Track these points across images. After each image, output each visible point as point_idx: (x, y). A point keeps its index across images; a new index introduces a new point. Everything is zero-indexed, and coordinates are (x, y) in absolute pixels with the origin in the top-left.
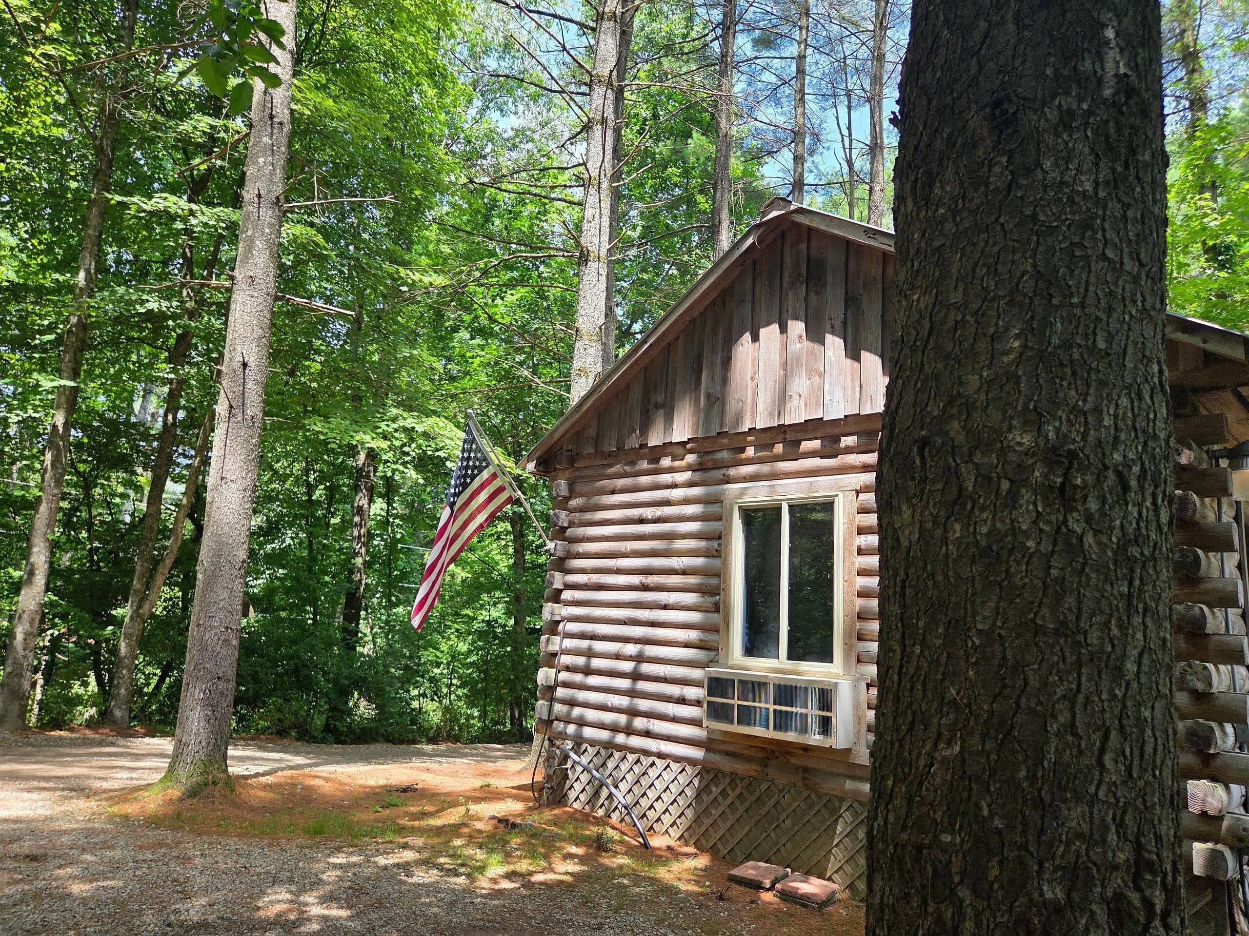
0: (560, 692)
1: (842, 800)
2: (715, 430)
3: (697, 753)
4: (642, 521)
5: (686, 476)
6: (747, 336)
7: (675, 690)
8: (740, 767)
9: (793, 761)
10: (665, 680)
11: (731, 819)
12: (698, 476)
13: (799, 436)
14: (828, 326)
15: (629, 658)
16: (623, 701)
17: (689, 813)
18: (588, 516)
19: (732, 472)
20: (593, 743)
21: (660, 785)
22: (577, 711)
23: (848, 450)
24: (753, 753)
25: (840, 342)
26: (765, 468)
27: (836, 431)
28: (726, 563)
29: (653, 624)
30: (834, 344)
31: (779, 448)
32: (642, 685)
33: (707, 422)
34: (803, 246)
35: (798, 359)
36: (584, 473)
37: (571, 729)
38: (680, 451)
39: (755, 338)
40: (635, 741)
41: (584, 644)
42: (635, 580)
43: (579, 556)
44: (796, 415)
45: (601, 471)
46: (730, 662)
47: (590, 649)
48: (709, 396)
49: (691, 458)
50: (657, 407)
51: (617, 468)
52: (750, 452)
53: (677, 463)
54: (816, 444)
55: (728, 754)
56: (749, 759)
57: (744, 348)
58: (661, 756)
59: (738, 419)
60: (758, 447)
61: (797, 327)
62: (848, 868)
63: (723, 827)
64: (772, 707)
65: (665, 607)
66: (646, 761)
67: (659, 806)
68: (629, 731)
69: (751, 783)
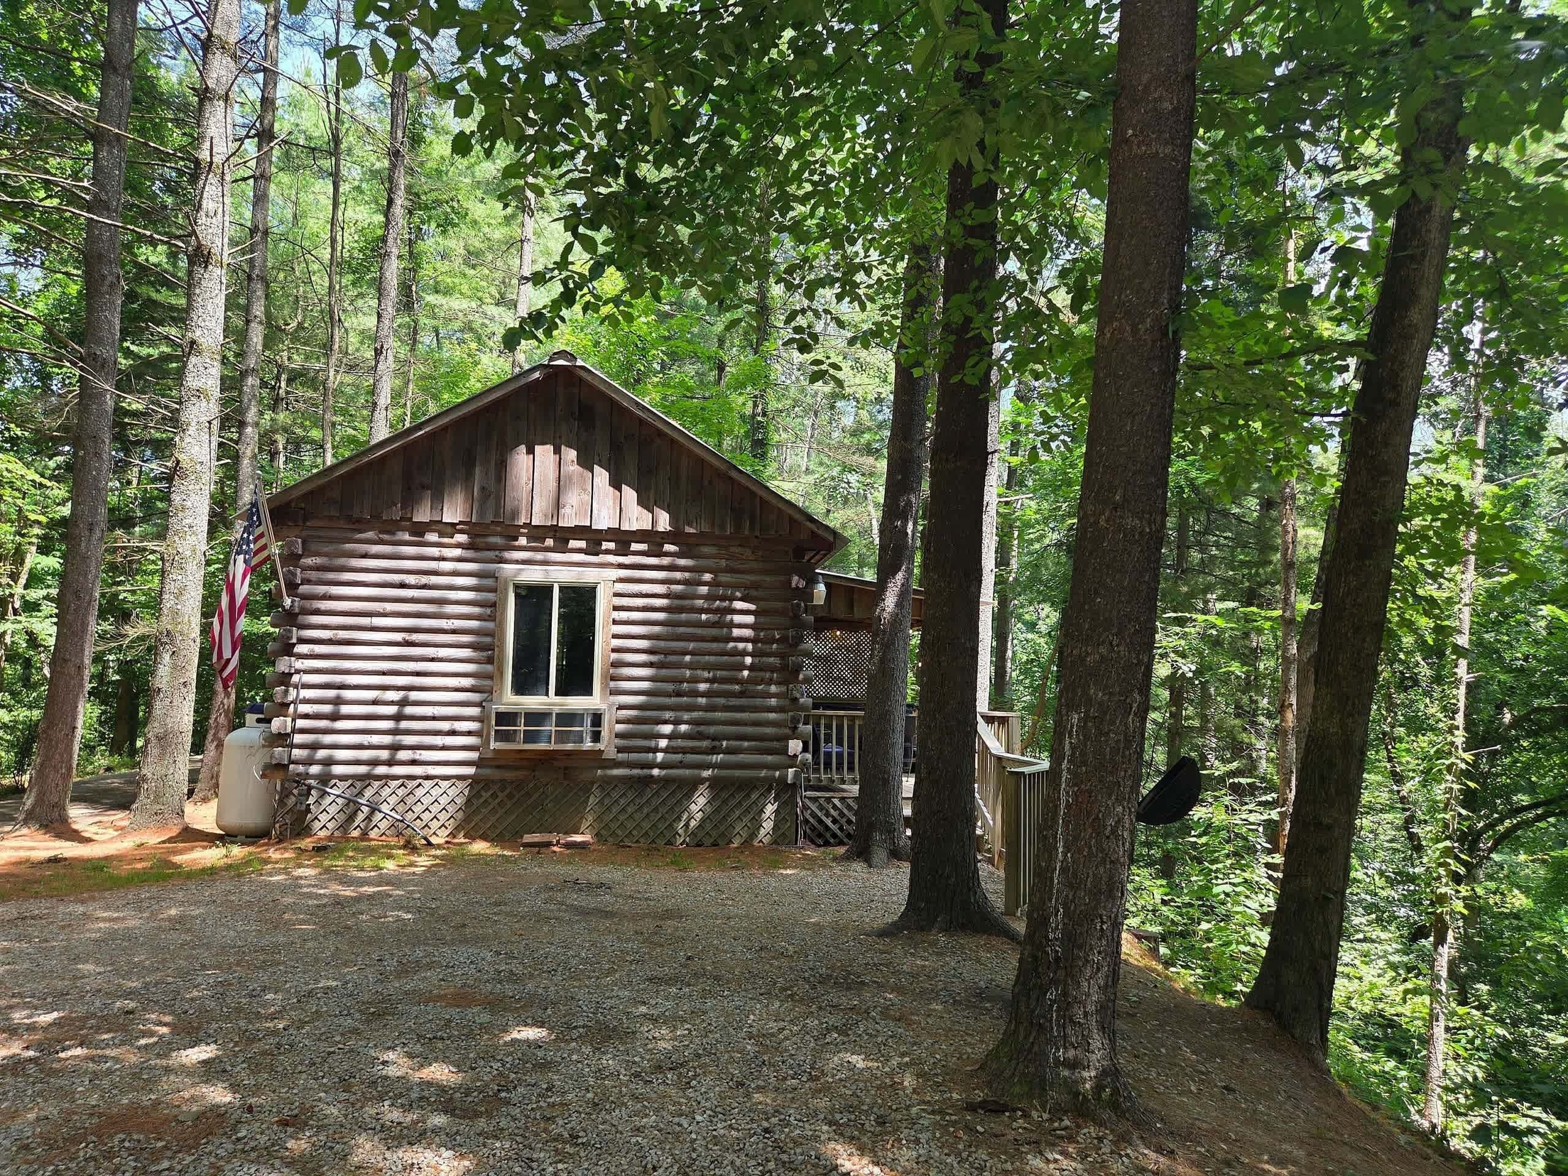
0: (298, 738)
1: (593, 783)
2: (490, 518)
3: (470, 770)
4: (403, 586)
5: (458, 552)
6: (523, 448)
7: (445, 726)
8: (509, 775)
9: (556, 764)
10: (434, 718)
11: (501, 812)
12: (469, 554)
13: (568, 535)
14: (596, 458)
15: (392, 703)
16: (387, 739)
17: (460, 815)
18: (331, 576)
19: (508, 555)
20: (343, 778)
21: (427, 801)
22: (321, 754)
23: (608, 552)
24: (525, 763)
25: (605, 475)
26: (539, 556)
27: (599, 537)
28: (501, 626)
29: (418, 674)
30: (602, 476)
31: (550, 542)
32: (404, 725)
33: (482, 512)
34: (576, 391)
35: (570, 478)
36: (322, 534)
37: (315, 769)
38: (449, 530)
39: (531, 451)
40: (398, 770)
41: (331, 693)
42: (398, 637)
43: (318, 612)
44: (569, 519)
45: (349, 535)
46: (505, 700)
47: (338, 697)
48: (483, 489)
49: (461, 538)
50: (424, 487)
51: (370, 535)
52: (523, 541)
53: (446, 540)
54: (582, 544)
55: (498, 767)
56: (517, 768)
57: (520, 459)
58: (428, 778)
59: (515, 514)
60: (530, 538)
61: (571, 454)
62: (596, 825)
63: (493, 819)
64: (554, 729)
65: (433, 660)
66: (411, 784)
67: (426, 816)
68: (390, 763)
69: (519, 785)
